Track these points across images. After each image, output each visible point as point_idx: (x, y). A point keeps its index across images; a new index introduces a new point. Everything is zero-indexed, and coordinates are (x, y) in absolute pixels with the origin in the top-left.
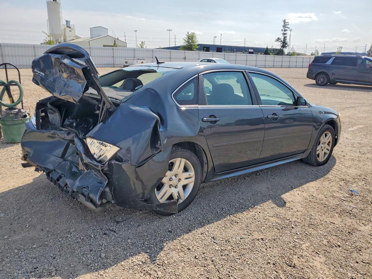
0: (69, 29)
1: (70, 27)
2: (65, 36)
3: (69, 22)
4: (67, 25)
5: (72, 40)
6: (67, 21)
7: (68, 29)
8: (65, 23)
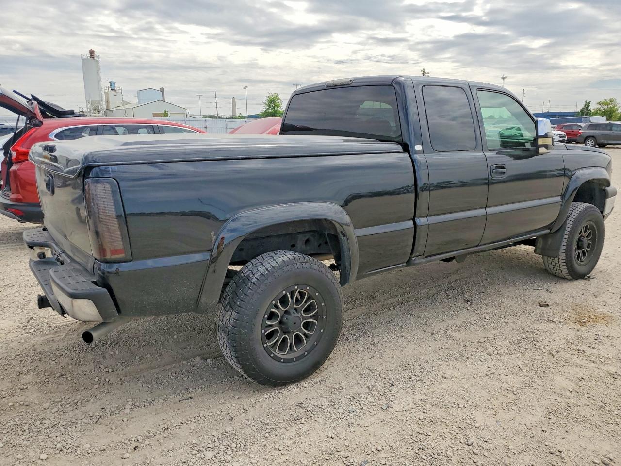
0: (114, 93)
1: (115, 90)
2: (107, 102)
3: (114, 83)
4: (111, 88)
5: (118, 107)
6: (111, 83)
7: (112, 93)
8: (108, 85)
